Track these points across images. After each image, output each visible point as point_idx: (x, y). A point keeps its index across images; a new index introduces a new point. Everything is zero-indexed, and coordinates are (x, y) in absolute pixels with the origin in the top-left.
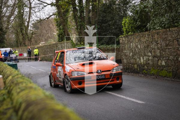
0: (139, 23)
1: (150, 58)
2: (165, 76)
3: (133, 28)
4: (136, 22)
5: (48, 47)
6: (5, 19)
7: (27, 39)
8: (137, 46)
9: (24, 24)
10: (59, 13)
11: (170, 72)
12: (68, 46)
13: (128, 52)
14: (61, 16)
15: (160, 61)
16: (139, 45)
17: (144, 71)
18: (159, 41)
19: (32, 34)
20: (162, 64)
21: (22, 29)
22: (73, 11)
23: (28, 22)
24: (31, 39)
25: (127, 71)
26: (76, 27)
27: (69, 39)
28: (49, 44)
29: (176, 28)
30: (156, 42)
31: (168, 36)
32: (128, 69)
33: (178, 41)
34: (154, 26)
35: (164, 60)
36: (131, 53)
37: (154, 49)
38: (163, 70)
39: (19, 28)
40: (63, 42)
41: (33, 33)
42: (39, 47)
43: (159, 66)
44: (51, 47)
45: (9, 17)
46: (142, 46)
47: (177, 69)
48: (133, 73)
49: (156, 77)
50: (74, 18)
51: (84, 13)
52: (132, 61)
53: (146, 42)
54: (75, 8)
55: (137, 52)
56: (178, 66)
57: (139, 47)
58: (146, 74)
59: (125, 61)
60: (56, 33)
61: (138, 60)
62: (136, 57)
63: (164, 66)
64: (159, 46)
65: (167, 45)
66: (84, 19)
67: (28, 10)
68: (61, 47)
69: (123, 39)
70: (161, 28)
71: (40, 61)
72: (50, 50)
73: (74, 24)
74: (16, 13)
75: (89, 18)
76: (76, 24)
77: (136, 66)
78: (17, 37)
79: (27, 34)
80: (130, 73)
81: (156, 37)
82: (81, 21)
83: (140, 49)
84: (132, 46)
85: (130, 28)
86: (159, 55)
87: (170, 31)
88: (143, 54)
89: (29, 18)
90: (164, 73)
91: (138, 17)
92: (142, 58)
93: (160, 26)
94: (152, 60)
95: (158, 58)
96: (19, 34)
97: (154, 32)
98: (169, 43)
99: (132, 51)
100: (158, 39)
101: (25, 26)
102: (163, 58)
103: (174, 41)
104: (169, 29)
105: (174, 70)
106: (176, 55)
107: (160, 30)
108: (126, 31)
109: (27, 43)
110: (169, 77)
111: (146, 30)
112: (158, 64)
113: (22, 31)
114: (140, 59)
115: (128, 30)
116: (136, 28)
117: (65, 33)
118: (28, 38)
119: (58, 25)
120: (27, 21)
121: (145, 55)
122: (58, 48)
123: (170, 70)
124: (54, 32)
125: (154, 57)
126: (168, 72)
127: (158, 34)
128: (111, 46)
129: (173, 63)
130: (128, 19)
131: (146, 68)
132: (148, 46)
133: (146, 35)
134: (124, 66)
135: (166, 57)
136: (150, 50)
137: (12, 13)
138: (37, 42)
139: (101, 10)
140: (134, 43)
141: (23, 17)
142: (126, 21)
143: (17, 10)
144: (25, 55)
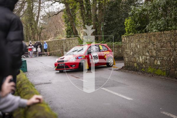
0: (139, 25)
1: (148, 58)
2: (160, 75)
3: (134, 29)
4: (137, 23)
5: (56, 43)
7: (36, 34)
8: (136, 46)
9: (34, 18)
10: (67, 10)
11: (164, 71)
12: (75, 42)
13: (129, 51)
14: (69, 13)
15: (156, 61)
16: (138, 45)
17: (143, 69)
18: (155, 42)
19: (41, 29)
20: (158, 64)
21: (31, 24)
22: (81, 9)
23: (38, 17)
24: (40, 33)
25: (128, 68)
26: (83, 24)
27: (76, 34)
28: (57, 40)
29: (169, 32)
30: (153, 43)
31: (162, 38)
32: (129, 67)
33: (170, 43)
34: (152, 28)
35: (159, 60)
36: (132, 53)
37: (151, 50)
38: (158, 69)
39: (29, 22)
40: (70, 38)
41: (43, 28)
42: (48, 42)
43: (155, 65)
44: (59, 43)
45: (19, 11)
46: (141, 46)
47: (170, 69)
48: (133, 71)
49: (152, 75)
50: (81, 16)
51: (91, 11)
52: (133, 59)
53: (144, 43)
55: (137, 51)
56: (170, 65)
57: (139, 47)
58: (144, 72)
59: (126, 59)
60: (64, 29)
61: (137, 59)
62: (136, 56)
63: (159, 65)
64: (155, 47)
65: (162, 47)
66: (91, 17)
67: (38, 5)
68: (69, 43)
69: (124, 38)
70: (157, 31)
71: (49, 56)
72: (59, 45)
74: (26, 8)
75: (96, 15)
76: (84, 21)
77: (135, 64)
78: (26, 31)
79: (36, 28)
80: (130, 70)
81: (153, 38)
82: (88, 19)
83: (139, 49)
84: (133, 45)
85: (131, 29)
86: (155, 55)
87: (164, 33)
88: (141, 54)
89: (39, 13)
90: (159, 72)
91: (138, 19)
92: (141, 57)
93: (157, 29)
94: (149, 60)
95: (155, 58)
96: (28, 28)
97: (151, 34)
98: (163, 45)
99: (133, 50)
100: (154, 40)
101: (34, 21)
102: (159, 58)
103: (168, 43)
104: (164, 32)
105: (167, 69)
106: (169, 56)
107: (156, 33)
108: (128, 31)
109: (36, 37)
110: (163, 76)
112: (154, 64)
113: (31, 26)
114: (139, 58)
115: (129, 30)
116: (136, 29)
117: (72, 29)
118: (37, 32)
119: (67, 21)
120: (37, 15)
121: (144, 55)
122: (66, 44)
123: (164, 69)
124: (63, 28)
125: (151, 57)
126: (162, 71)
127: (154, 35)
128: (117, 43)
129: (167, 63)
130: (129, 20)
131: (144, 66)
132: (146, 47)
133: (144, 36)
134: (125, 64)
135: (161, 57)
136: (147, 51)
137: (22, 8)
138: (46, 38)
139: (107, 8)
140: (134, 43)
141: (32, 12)
142: (128, 22)
143: (26, 4)
144: (34, 50)
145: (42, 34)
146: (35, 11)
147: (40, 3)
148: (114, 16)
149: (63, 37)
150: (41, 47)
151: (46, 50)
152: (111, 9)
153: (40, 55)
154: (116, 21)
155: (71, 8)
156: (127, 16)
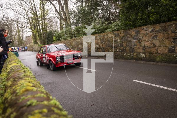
0: (58, 38)
3: (56, 40)
5: (30, 46)
6: (13, 36)
10: (33, 34)
14: (34, 36)
19: (24, 42)
21: (20, 40)
23: (22, 38)
27: (37, 43)
29: (67, 40)
34: (62, 39)
40: (35, 44)
45: (15, 36)
50: (38, 36)
54: (38, 33)
60: (33, 41)
67: (22, 33)
73: (38, 38)
74: (17, 34)
75: (44, 36)
78: (18, 43)
79: (22, 42)
97: (62, 41)
108: (54, 41)
109: (22, 45)
111: (60, 40)
117: (36, 41)
119: (33, 39)
137: (16, 34)
138: (26, 45)
139: (47, 34)
142: (54, 37)
143: (18, 33)
144: (22, 49)
145: (25, 44)
146: (21, 35)
147: (23, 33)
148: (50, 36)
149: (32, 44)
150: (24, 48)
151: (26, 49)
152: (49, 34)
153: (24, 51)
154: (51, 38)
155: (34, 34)
156: (54, 36)
